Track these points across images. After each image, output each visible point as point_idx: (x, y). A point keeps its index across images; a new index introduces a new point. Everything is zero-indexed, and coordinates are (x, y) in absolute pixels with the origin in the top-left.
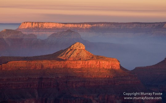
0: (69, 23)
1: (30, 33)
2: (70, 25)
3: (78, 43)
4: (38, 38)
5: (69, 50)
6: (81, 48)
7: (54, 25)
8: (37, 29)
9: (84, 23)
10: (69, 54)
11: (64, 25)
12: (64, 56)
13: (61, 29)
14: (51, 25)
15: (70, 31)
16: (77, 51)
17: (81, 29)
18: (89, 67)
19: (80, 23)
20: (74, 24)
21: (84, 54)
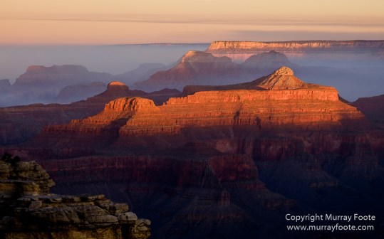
0: (272, 42)
1: (223, 55)
2: (274, 45)
3: (284, 68)
4: (232, 61)
5: (273, 76)
6: (288, 73)
7: (254, 45)
8: (232, 50)
9: (291, 42)
10: (273, 82)
11: (265, 44)
12: (266, 84)
13: (263, 50)
14: (250, 45)
15: (273, 52)
16: (283, 78)
17: (288, 50)
18: (299, 98)
19: (287, 42)
20: (279, 43)
21: (292, 82)
